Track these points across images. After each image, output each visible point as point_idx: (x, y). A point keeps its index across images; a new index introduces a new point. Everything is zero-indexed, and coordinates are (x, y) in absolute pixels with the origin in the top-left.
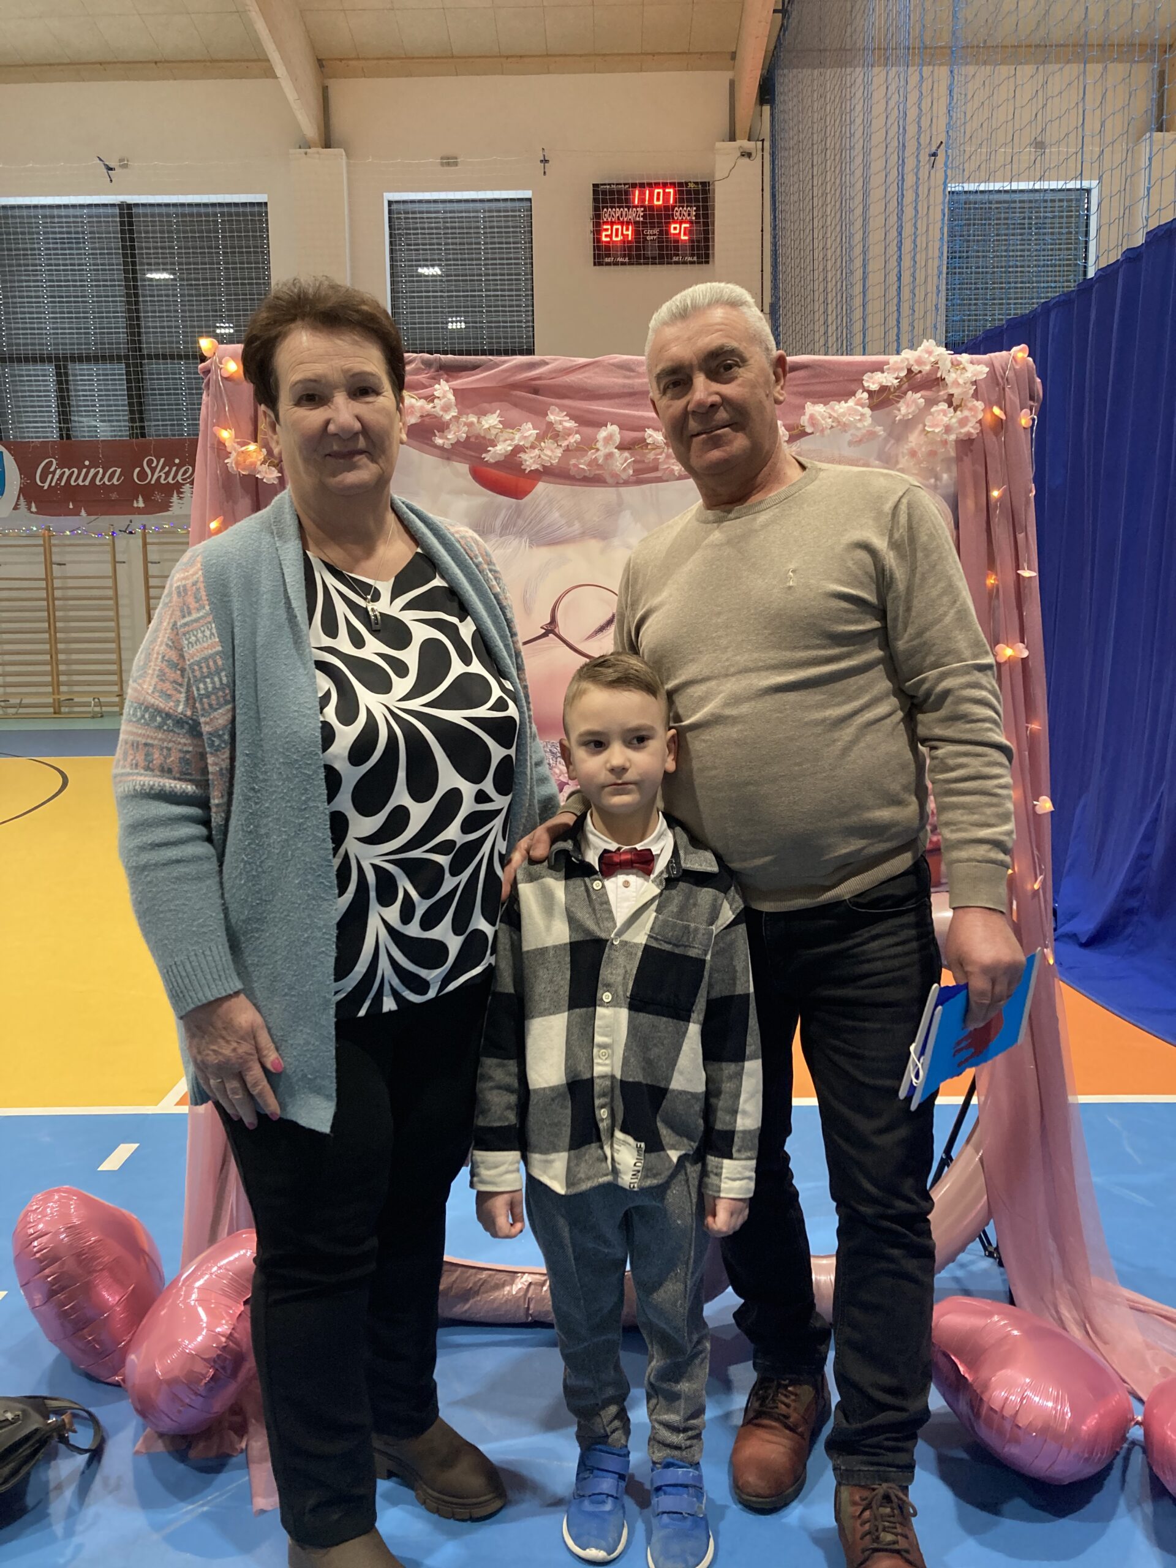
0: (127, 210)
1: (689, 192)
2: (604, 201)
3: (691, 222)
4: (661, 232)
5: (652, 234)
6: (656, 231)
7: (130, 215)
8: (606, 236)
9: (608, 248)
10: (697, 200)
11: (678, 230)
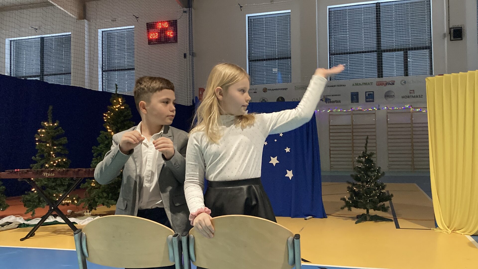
0: (42, 39)
1: (172, 23)
2: (150, 27)
3: (173, 31)
4: (165, 35)
5: (163, 35)
6: (163, 34)
7: (43, 40)
8: (151, 37)
9: (151, 40)
10: (174, 25)
11: (170, 34)
